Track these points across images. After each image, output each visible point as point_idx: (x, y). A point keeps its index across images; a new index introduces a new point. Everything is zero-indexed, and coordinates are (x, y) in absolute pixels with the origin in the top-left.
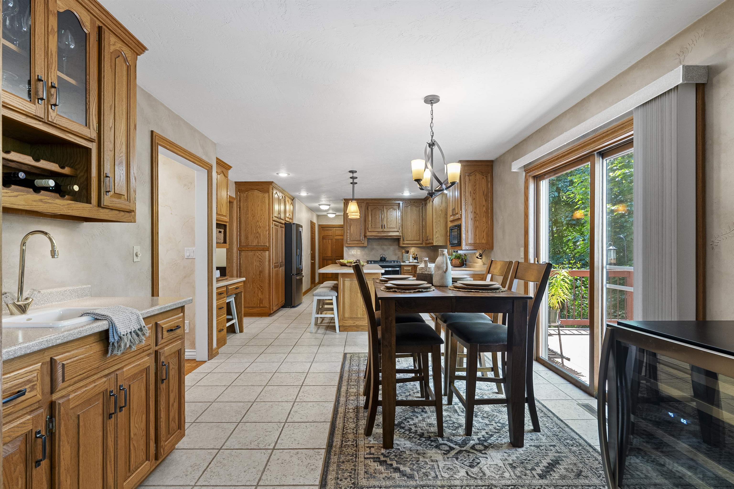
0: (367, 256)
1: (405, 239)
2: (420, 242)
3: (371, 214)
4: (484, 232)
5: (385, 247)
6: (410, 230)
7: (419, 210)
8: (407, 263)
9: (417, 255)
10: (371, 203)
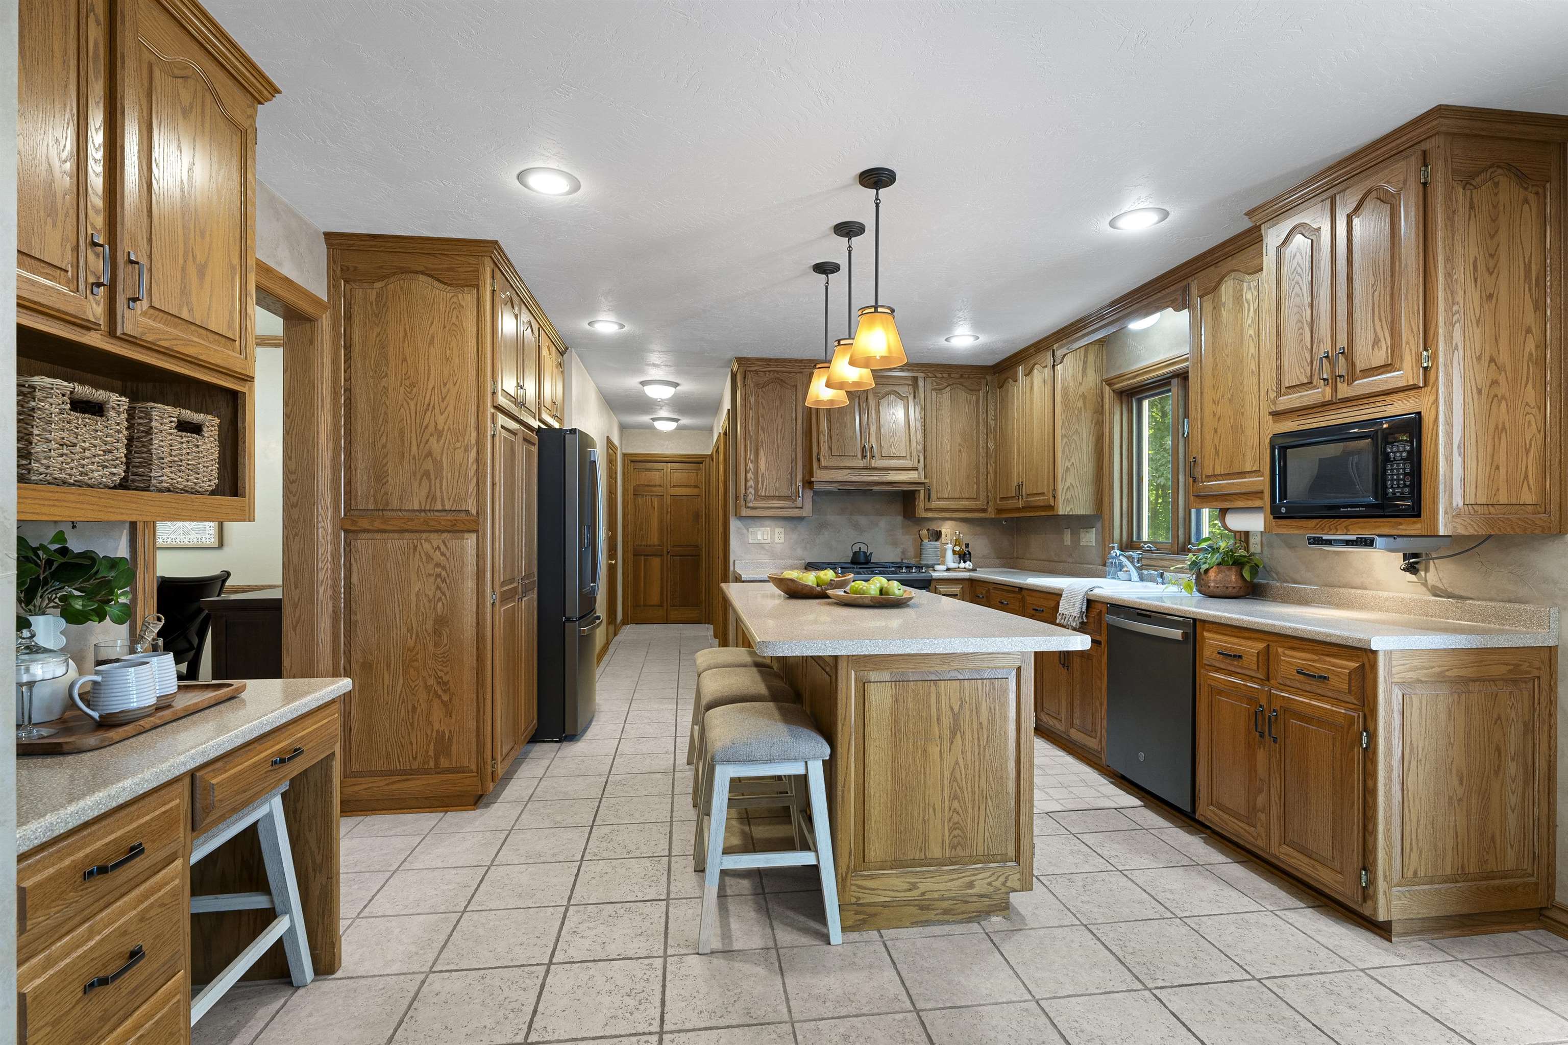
0: (805, 548)
1: (934, 496)
2: (979, 504)
4: (1528, 452)
7: (978, 402)
8: (941, 571)
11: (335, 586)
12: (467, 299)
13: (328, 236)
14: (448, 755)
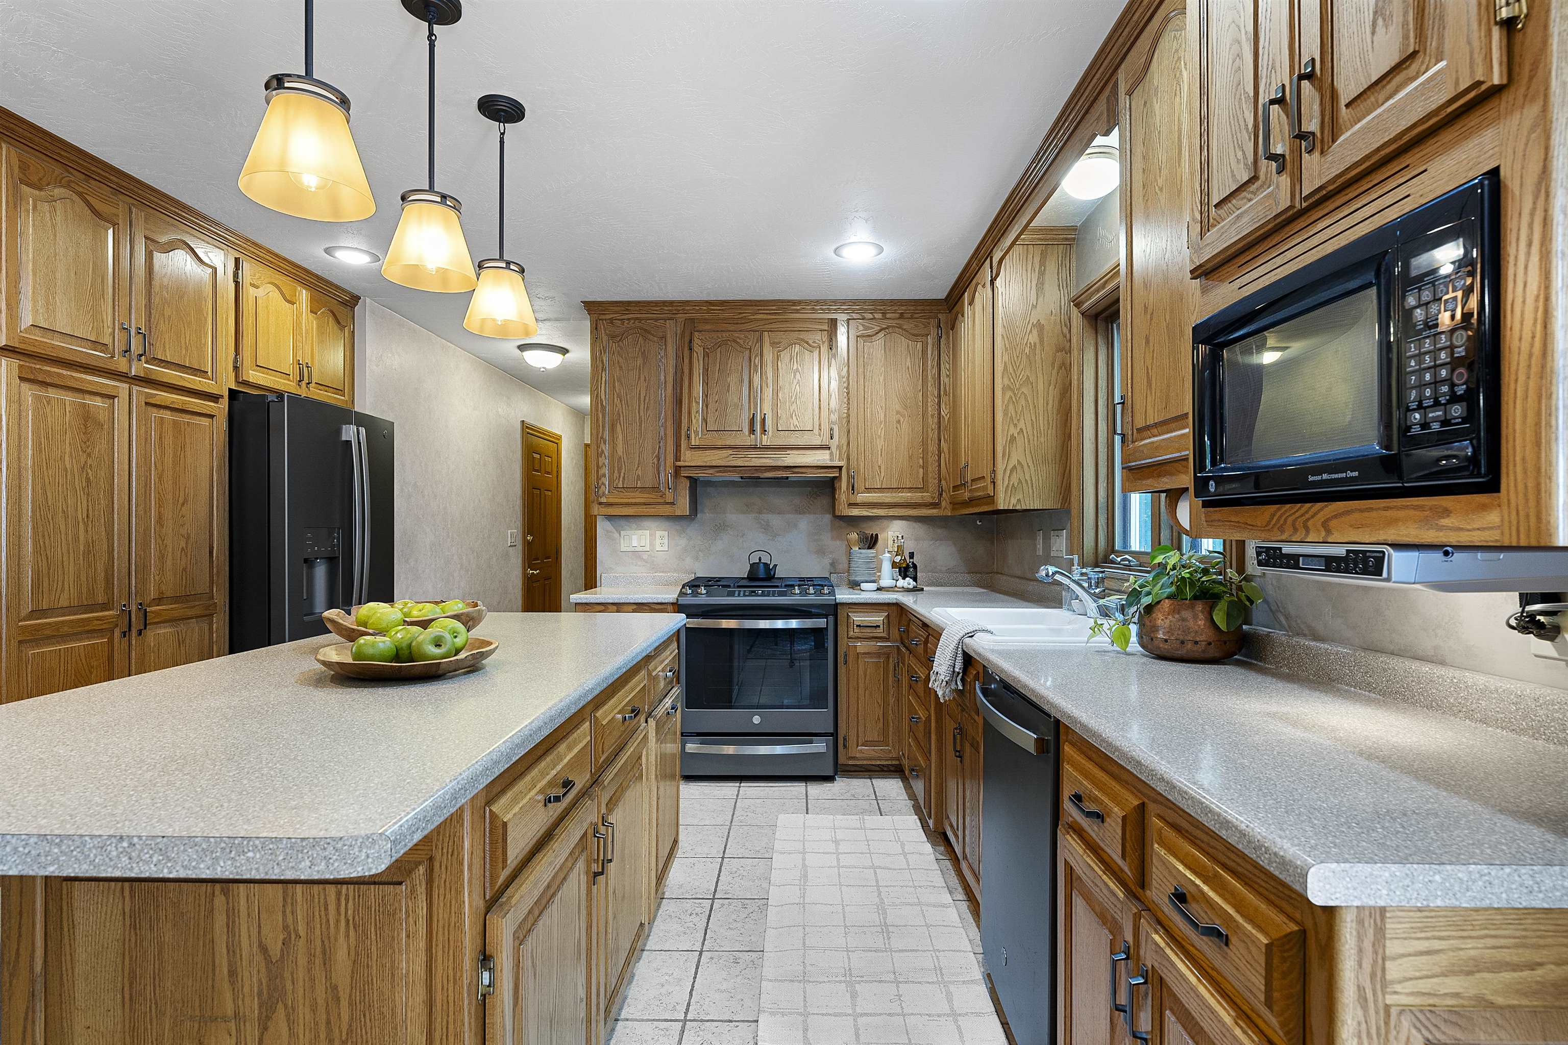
0: (697, 558)
1: (859, 485)
2: (926, 497)
3: (706, 370)
5: (776, 521)
6: (880, 444)
7: (924, 352)
8: (867, 593)
9: (912, 555)
10: (706, 321)
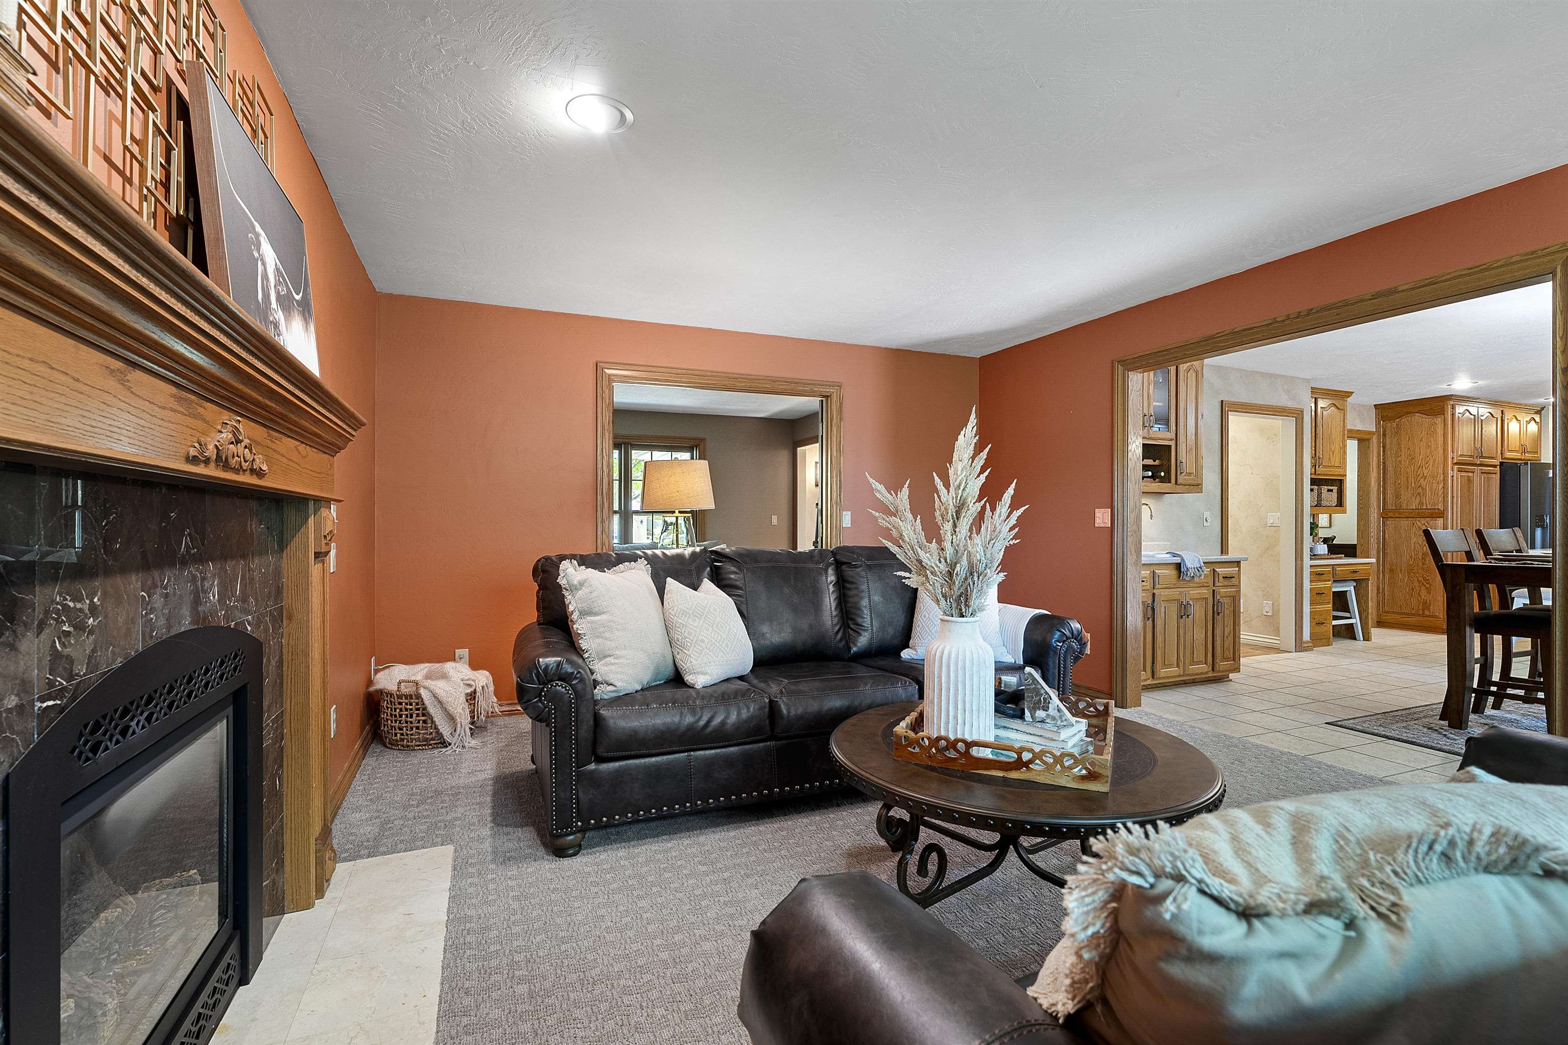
11: (1378, 539)
12: (1439, 420)
13: (1376, 406)
14: (1429, 610)
